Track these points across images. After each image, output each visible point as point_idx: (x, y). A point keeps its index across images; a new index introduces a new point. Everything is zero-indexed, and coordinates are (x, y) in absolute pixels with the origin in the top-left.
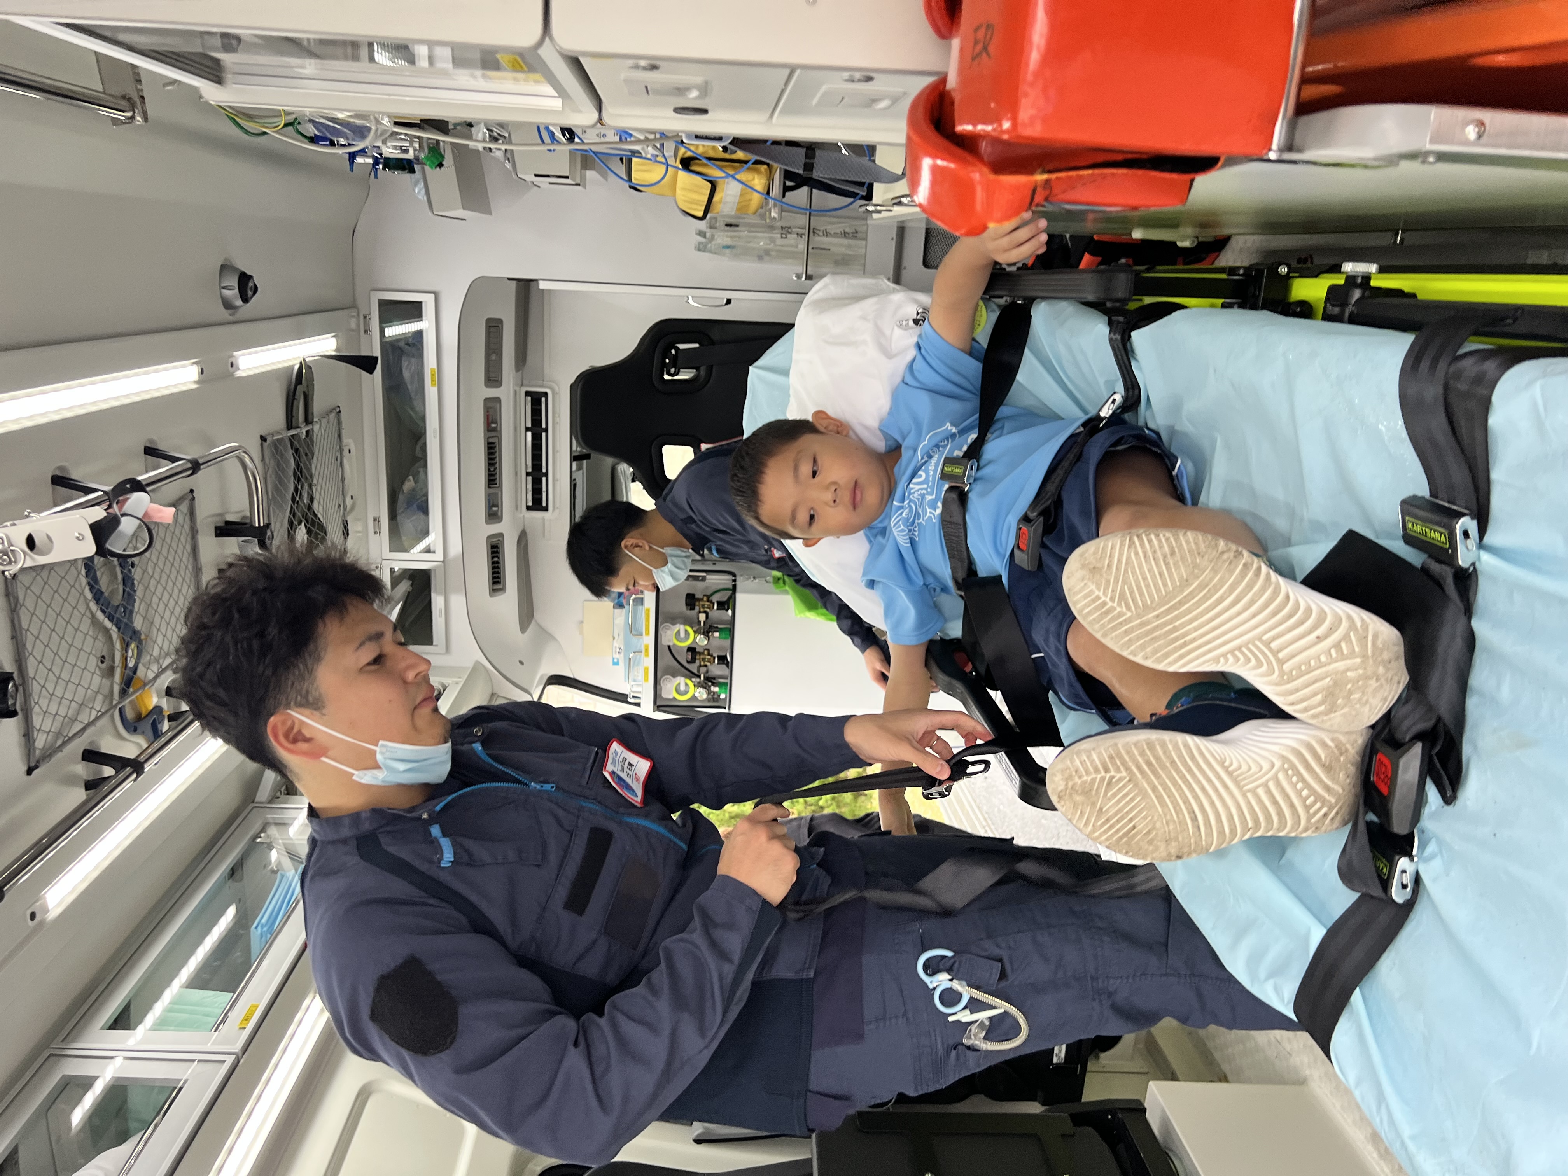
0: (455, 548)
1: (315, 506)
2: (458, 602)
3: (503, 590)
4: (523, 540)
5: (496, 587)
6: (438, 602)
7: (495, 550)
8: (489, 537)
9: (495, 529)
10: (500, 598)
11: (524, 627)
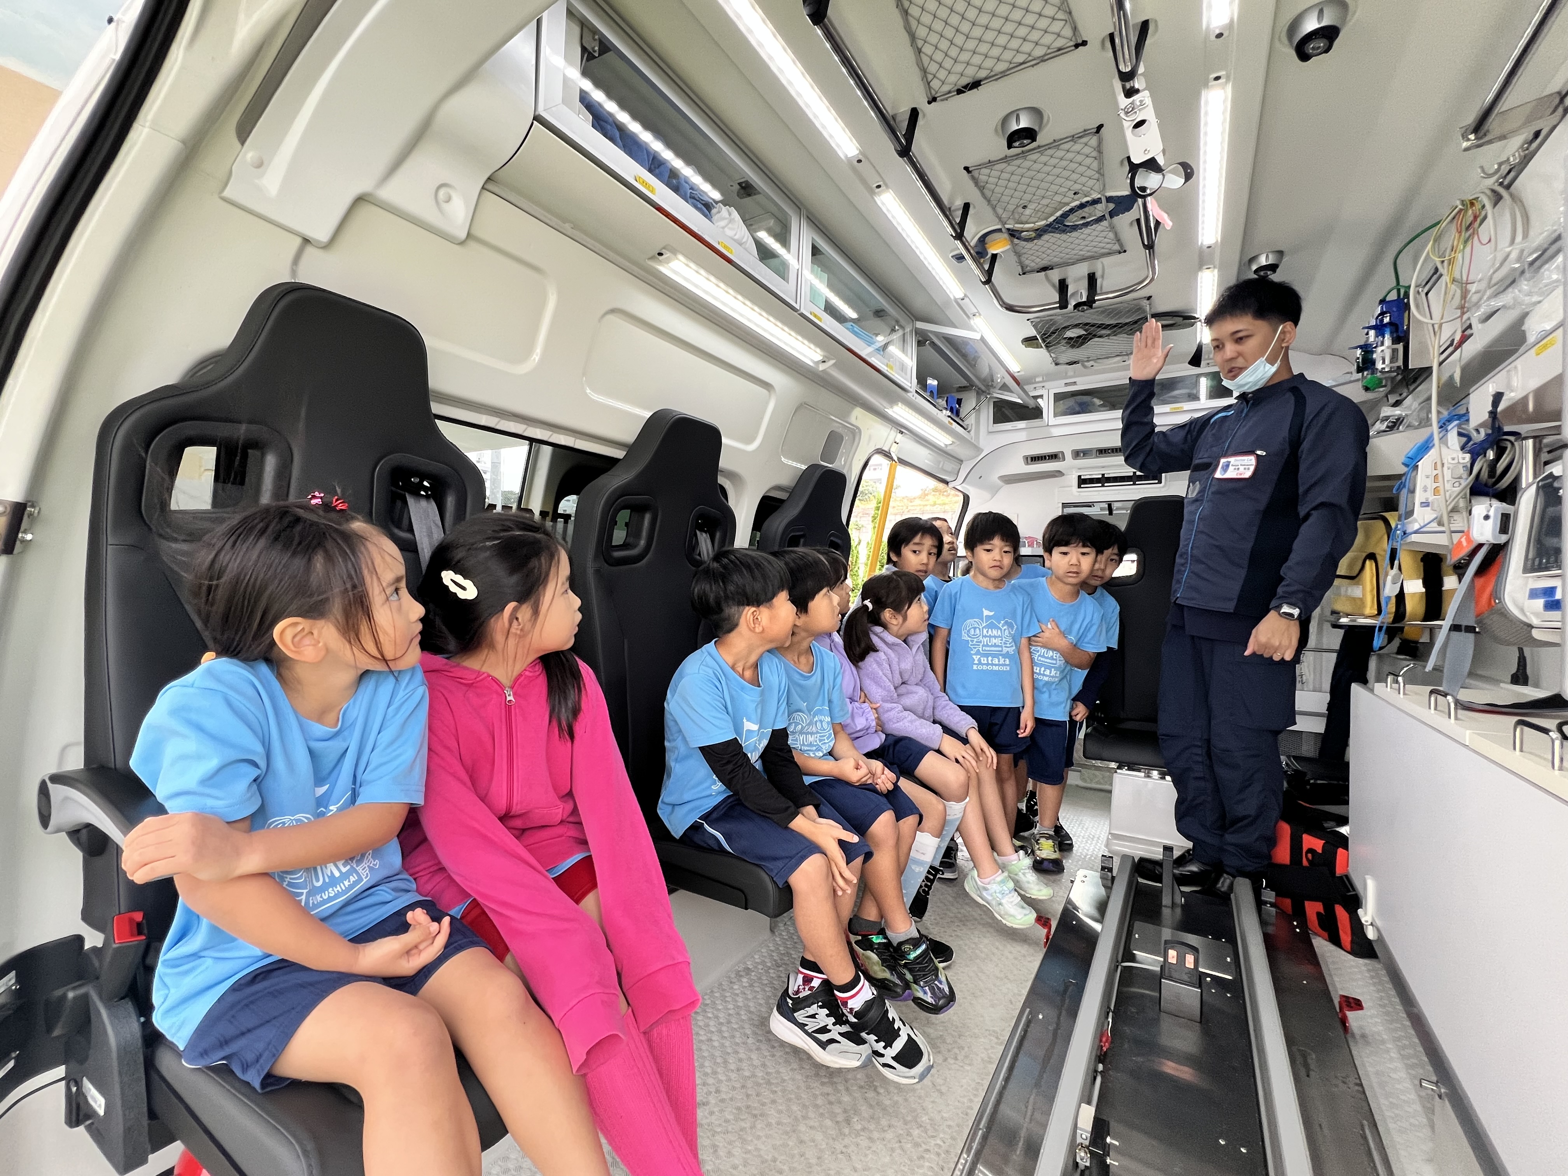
0: (1056, 432)
1: (1096, 339)
2: (1022, 436)
3: (1027, 464)
4: (1058, 474)
5: (1029, 459)
6: (1022, 424)
7: (1054, 457)
8: (1063, 453)
9: (1068, 455)
10: (1022, 461)
11: (1001, 478)
